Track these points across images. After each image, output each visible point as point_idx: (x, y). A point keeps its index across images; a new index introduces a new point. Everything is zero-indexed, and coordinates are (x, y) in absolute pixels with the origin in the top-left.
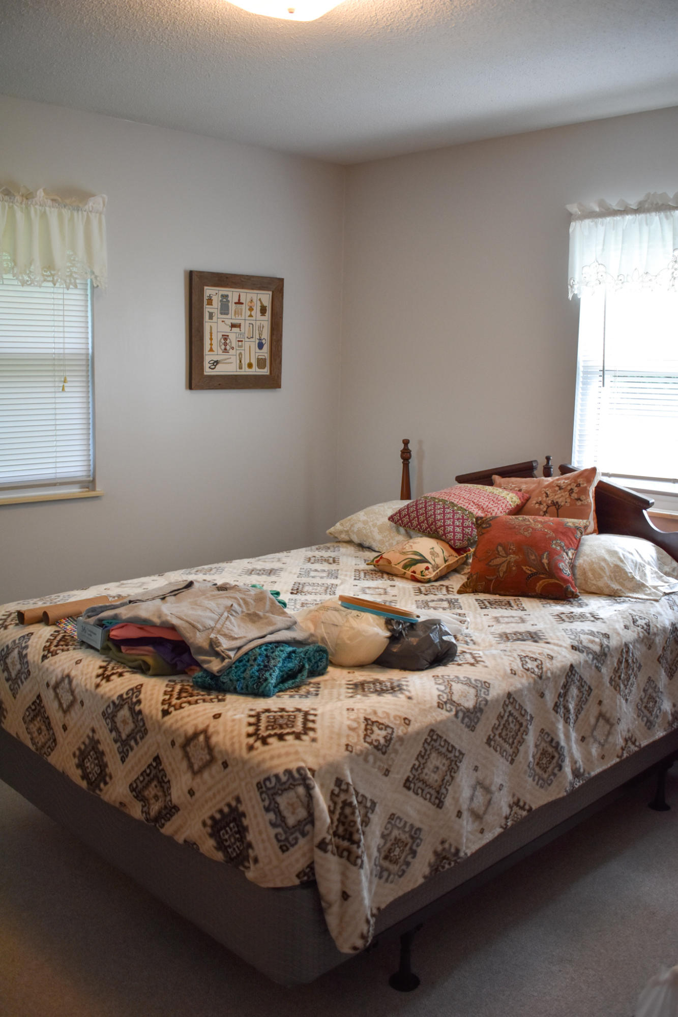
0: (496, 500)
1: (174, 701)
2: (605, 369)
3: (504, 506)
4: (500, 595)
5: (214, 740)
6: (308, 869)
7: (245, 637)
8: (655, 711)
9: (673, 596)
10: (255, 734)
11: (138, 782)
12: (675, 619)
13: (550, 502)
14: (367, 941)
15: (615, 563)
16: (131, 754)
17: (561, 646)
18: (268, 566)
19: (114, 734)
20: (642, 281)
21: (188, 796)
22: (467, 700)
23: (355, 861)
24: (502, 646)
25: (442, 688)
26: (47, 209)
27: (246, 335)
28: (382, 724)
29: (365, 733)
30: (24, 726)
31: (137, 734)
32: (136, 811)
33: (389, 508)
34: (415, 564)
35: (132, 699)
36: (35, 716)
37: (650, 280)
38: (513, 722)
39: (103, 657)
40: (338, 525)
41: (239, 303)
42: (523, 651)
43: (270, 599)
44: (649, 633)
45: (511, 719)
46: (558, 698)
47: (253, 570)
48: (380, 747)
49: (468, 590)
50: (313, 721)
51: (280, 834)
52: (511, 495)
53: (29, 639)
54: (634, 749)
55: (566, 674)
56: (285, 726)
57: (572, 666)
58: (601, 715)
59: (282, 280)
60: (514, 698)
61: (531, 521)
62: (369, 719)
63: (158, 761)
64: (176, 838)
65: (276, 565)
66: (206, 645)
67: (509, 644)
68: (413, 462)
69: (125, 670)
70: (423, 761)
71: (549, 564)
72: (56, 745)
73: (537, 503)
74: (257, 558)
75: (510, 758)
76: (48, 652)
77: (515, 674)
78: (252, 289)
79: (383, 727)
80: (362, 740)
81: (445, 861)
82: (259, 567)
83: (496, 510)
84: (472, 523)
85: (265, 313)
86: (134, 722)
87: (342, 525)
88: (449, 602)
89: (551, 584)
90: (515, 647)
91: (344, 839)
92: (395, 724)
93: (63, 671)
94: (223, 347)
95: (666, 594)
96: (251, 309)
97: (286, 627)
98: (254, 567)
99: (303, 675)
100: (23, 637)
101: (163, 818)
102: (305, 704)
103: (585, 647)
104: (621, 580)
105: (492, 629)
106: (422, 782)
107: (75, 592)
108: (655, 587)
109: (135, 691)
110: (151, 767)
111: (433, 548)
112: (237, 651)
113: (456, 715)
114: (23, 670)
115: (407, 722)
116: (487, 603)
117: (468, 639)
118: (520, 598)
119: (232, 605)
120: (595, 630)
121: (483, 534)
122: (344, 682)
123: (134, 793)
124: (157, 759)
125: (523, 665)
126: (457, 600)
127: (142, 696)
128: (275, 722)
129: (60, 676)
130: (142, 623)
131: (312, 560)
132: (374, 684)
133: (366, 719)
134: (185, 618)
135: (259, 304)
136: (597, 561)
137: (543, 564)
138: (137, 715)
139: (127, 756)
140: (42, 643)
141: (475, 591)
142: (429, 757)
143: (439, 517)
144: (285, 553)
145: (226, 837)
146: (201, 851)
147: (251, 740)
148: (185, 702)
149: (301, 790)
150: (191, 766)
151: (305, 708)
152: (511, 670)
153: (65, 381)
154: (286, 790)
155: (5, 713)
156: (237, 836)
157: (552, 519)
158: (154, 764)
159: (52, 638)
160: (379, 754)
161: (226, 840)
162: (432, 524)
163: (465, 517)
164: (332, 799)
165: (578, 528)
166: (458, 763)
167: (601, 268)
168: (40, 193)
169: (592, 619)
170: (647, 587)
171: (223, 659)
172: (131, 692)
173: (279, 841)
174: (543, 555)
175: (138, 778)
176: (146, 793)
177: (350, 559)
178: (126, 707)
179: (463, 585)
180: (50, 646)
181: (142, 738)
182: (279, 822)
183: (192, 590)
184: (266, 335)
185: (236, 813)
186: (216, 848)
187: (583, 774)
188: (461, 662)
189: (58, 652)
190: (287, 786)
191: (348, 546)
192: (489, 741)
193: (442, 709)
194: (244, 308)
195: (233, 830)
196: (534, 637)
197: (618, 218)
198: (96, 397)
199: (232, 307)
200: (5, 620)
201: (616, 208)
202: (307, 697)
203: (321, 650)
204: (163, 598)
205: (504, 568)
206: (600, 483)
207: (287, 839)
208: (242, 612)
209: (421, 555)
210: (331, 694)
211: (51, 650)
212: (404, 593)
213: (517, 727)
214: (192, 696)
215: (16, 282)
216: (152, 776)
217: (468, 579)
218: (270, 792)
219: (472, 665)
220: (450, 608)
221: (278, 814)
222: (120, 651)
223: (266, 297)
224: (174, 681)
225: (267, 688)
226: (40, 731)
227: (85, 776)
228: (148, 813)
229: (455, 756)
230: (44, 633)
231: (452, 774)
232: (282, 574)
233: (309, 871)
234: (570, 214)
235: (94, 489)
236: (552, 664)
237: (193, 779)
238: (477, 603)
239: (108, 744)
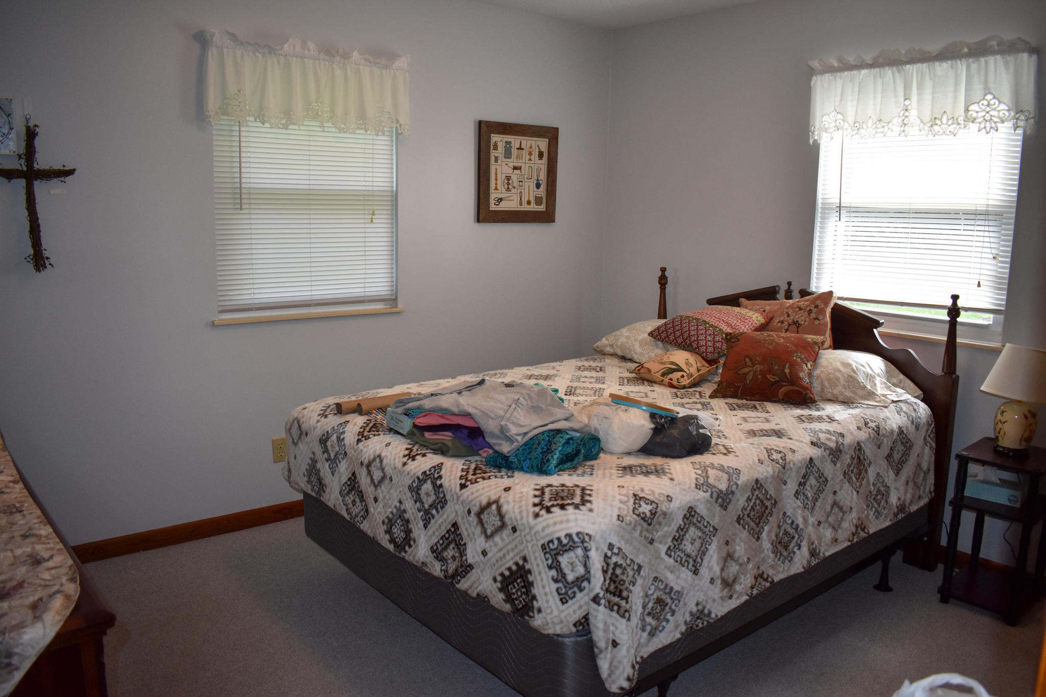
0: (744, 319)
1: (470, 477)
2: (842, 205)
3: (750, 324)
4: (747, 400)
5: (505, 508)
6: (584, 620)
7: (530, 425)
8: (882, 502)
9: (900, 403)
10: (540, 504)
11: (438, 545)
12: (902, 423)
13: (791, 321)
14: (632, 683)
15: (849, 374)
16: (432, 521)
17: (802, 442)
18: (545, 372)
19: (418, 504)
20: (876, 128)
21: (482, 556)
22: (721, 484)
23: (624, 615)
24: (751, 440)
25: (700, 472)
26: (361, 67)
27: (526, 176)
28: (649, 500)
29: (634, 506)
30: (341, 499)
31: (438, 504)
32: (436, 569)
33: (648, 325)
34: (672, 373)
35: (434, 475)
36: (351, 490)
37: (883, 127)
38: (759, 505)
39: (409, 441)
40: (604, 339)
41: (520, 148)
42: (769, 444)
43: (551, 395)
44: (878, 434)
45: (758, 502)
46: (799, 486)
47: (531, 376)
48: (647, 519)
49: (718, 395)
50: (590, 495)
51: (560, 588)
52: (756, 315)
53: (346, 426)
54: (863, 535)
55: (805, 466)
56: (565, 498)
57: (811, 459)
58: (835, 504)
59: (557, 129)
60: (761, 484)
61: (775, 336)
62: (637, 495)
63: (456, 526)
64: (470, 592)
65: (551, 372)
66: (497, 431)
67: (756, 439)
68: (669, 288)
69: (428, 451)
70: (682, 533)
71: (790, 373)
72: (368, 514)
73: (780, 322)
74: (534, 366)
75: (756, 536)
76: (362, 436)
77: (762, 463)
78: (532, 137)
79: (650, 502)
80: (632, 513)
81: (699, 620)
82: (536, 373)
83: (743, 328)
84: (722, 339)
85: (542, 157)
86: (435, 494)
87: (607, 339)
88: (702, 405)
89: (791, 390)
90: (761, 441)
91: (614, 595)
92: (659, 500)
93: (375, 451)
94: (506, 186)
95: (893, 402)
96: (530, 154)
97: (565, 418)
98: (533, 373)
99: (579, 458)
100: (341, 424)
101: (459, 575)
102: (583, 481)
103: (823, 444)
104: (854, 389)
105: (741, 427)
106: (681, 552)
107: (382, 390)
108: (885, 396)
109: (437, 468)
110: (450, 532)
111: (688, 359)
112: (524, 437)
113: (711, 496)
114: (341, 451)
115: (669, 499)
116: (735, 406)
117: (720, 434)
118: (765, 403)
119: (519, 399)
120: (831, 429)
121: (732, 347)
122: (614, 465)
123: (435, 554)
124: (455, 525)
125: (769, 456)
126: (709, 403)
127: (443, 473)
128: (557, 494)
129: (372, 457)
130: (444, 412)
131: (582, 369)
132: (640, 467)
133: (635, 495)
134: (480, 408)
135: (537, 150)
136: (833, 372)
137: (785, 373)
138: (438, 488)
139: (429, 523)
140: (357, 429)
141: (724, 396)
142: (687, 531)
143: (693, 333)
144: (558, 363)
145: (514, 591)
146: (492, 603)
147: (537, 509)
148: (480, 478)
149: (579, 552)
150: (484, 531)
151: (582, 484)
152: (759, 460)
153: (373, 214)
154: (566, 550)
155: (324, 488)
156: (524, 590)
157: (793, 335)
158: (453, 530)
159: (365, 425)
160: (645, 525)
161: (514, 594)
162: (687, 339)
163: (716, 333)
164: (605, 561)
165: (816, 343)
166: (712, 537)
167: (840, 116)
168: (355, 54)
169: (829, 420)
170: (877, 395)
171: (513, 442)
172: (433, 469)
173: (559, 594)
174: (785, 365)
175: (438, 542)
176: (445, 554)
177: (614, 369)
178: (429, 482)
179: (714, 391)
180: (363, 431)
181: (442, 508)
182: (560, 578)
183: (483, 387)
184: (543, 176)
185: (523, 571)
186: (504, 600)
187: (819, 554)
188: (715, 452)
189: (371, 436)
190: (567, 547)
191: (613, 358)
192: (739, 520)
193: (699, 489)
194: (525, 153)
195: (520, 585)
196: (778, 434)
197: (855, 72)
198: (399, 227)
199: (514, 152)
200: (325, 411)
201: (853, 63)
202: (583, 476)
203: (594, 439)
204: (460, 393)
205: (750, 376)
206: (836, 304)
207: (566, 593)
208: (527, 405)
209: (677, 365)
210: (604, 474)
211: (365, 435)
212: (663, 397)
213: (763, 509)
214: (485, 473)
215: (334, 130)
216: (450, 539)
217: (718, 386)
218: (553, 553)
219: (725, 454)
220: (703, 409)
221: (559, 571)
222: (423, 436)
223: (543, 144)
224: (470, 461)
225: (550, 468)
226: (354, 502)
227: (392, 541)
228: (446, 571)
229: (710, 531)
230: (358, 421)
231: (707, 546)
232: (557, 379)
233: (585, 622)
234: (813, 69)
235: (396, 307)
236: (794, 457)
237: (486, 542)
238: (726, 406)
239: (413, 513)
